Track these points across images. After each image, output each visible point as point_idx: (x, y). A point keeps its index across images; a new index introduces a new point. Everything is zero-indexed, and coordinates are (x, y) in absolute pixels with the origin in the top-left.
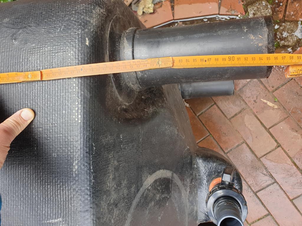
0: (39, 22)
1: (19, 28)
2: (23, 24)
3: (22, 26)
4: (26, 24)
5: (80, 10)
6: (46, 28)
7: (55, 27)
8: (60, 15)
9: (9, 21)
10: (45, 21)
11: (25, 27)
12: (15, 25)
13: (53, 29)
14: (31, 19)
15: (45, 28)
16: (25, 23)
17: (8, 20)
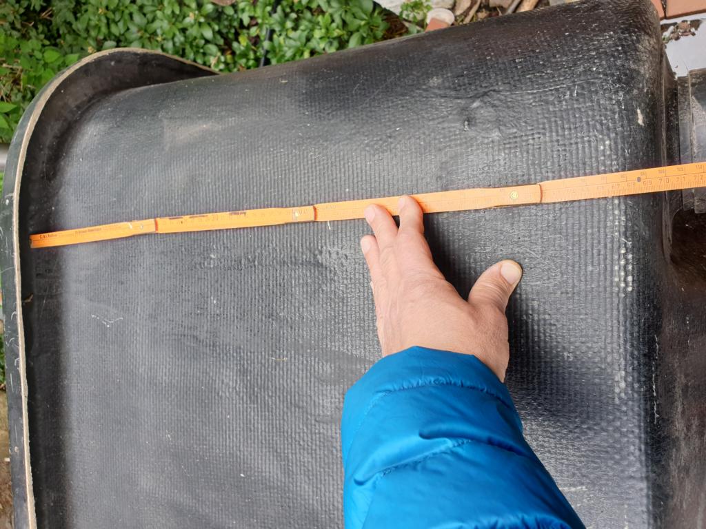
0: (514, 81)
1: (471, 97)
2: (479, 89)
3: (476, 92)
4: (486, 87)
5: (609, 47)
6: (535, 93)
7: (557, 90)
8: (561, 61)
9: (443, 82)
10: (530, 78)
11: (485, 94)
12: (460, 90)
13: (552, 95)
14: (493, 75)
15: (532, 94)
16: (483, 85)
17: (440, 81)
